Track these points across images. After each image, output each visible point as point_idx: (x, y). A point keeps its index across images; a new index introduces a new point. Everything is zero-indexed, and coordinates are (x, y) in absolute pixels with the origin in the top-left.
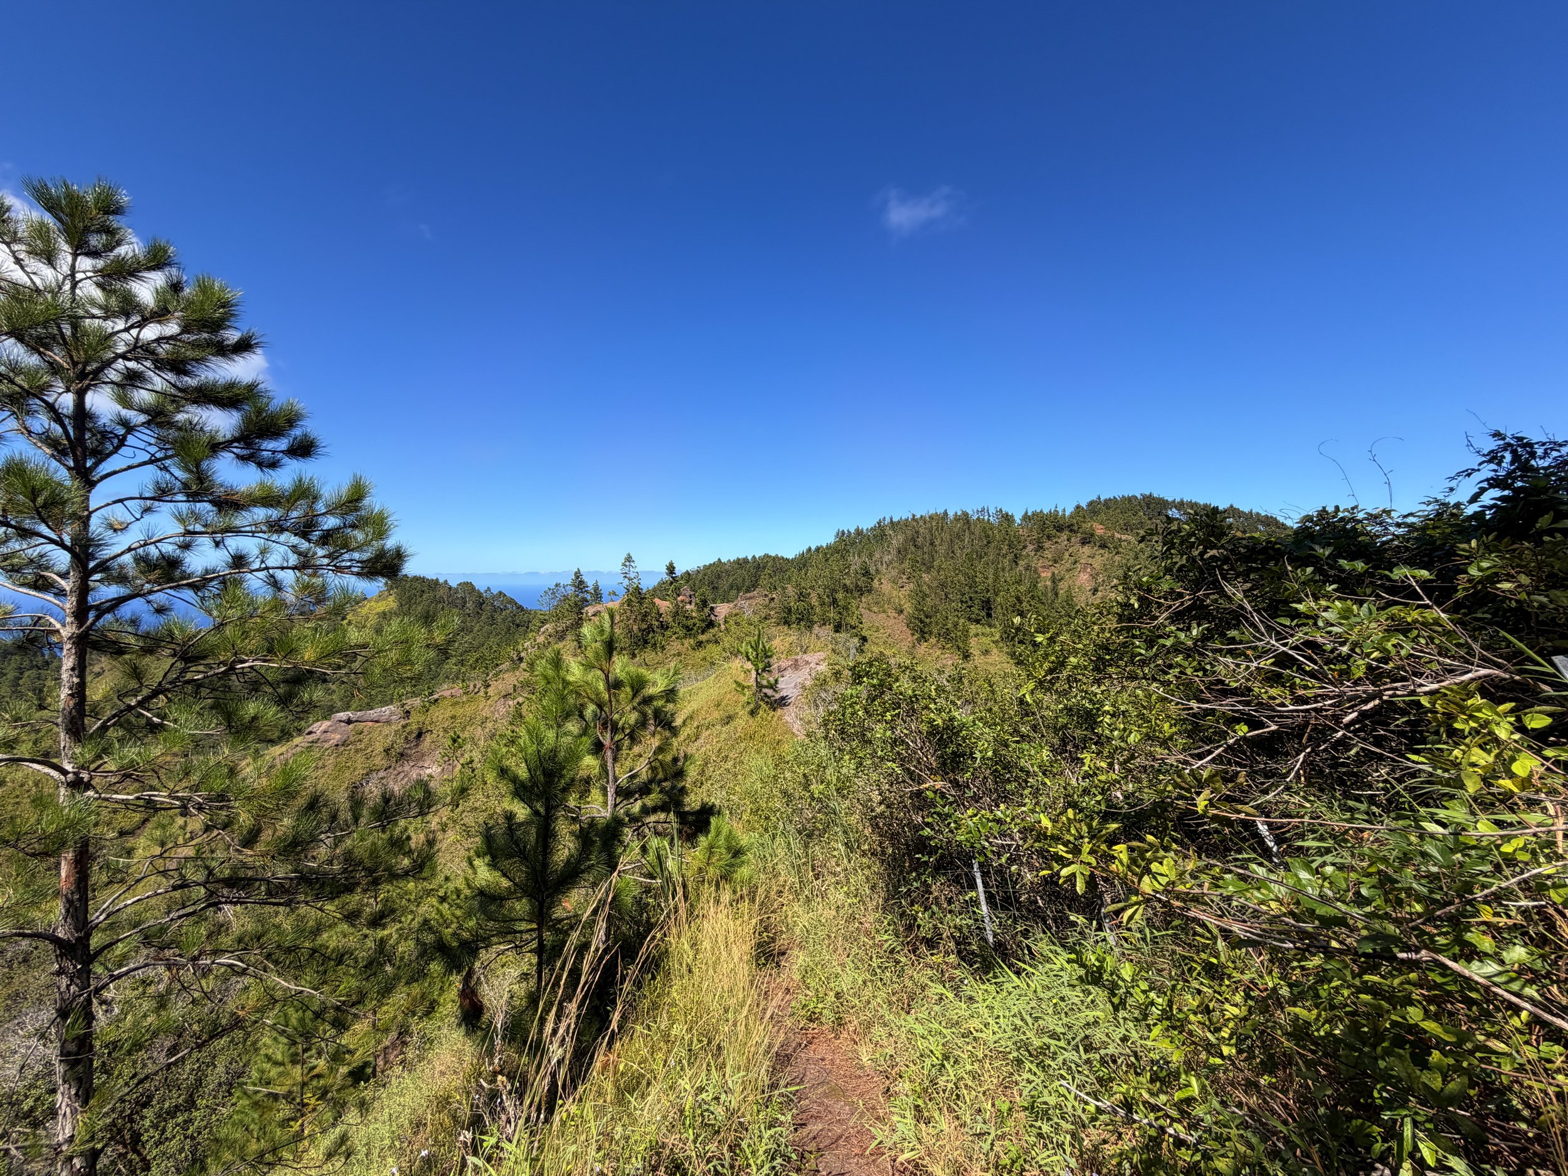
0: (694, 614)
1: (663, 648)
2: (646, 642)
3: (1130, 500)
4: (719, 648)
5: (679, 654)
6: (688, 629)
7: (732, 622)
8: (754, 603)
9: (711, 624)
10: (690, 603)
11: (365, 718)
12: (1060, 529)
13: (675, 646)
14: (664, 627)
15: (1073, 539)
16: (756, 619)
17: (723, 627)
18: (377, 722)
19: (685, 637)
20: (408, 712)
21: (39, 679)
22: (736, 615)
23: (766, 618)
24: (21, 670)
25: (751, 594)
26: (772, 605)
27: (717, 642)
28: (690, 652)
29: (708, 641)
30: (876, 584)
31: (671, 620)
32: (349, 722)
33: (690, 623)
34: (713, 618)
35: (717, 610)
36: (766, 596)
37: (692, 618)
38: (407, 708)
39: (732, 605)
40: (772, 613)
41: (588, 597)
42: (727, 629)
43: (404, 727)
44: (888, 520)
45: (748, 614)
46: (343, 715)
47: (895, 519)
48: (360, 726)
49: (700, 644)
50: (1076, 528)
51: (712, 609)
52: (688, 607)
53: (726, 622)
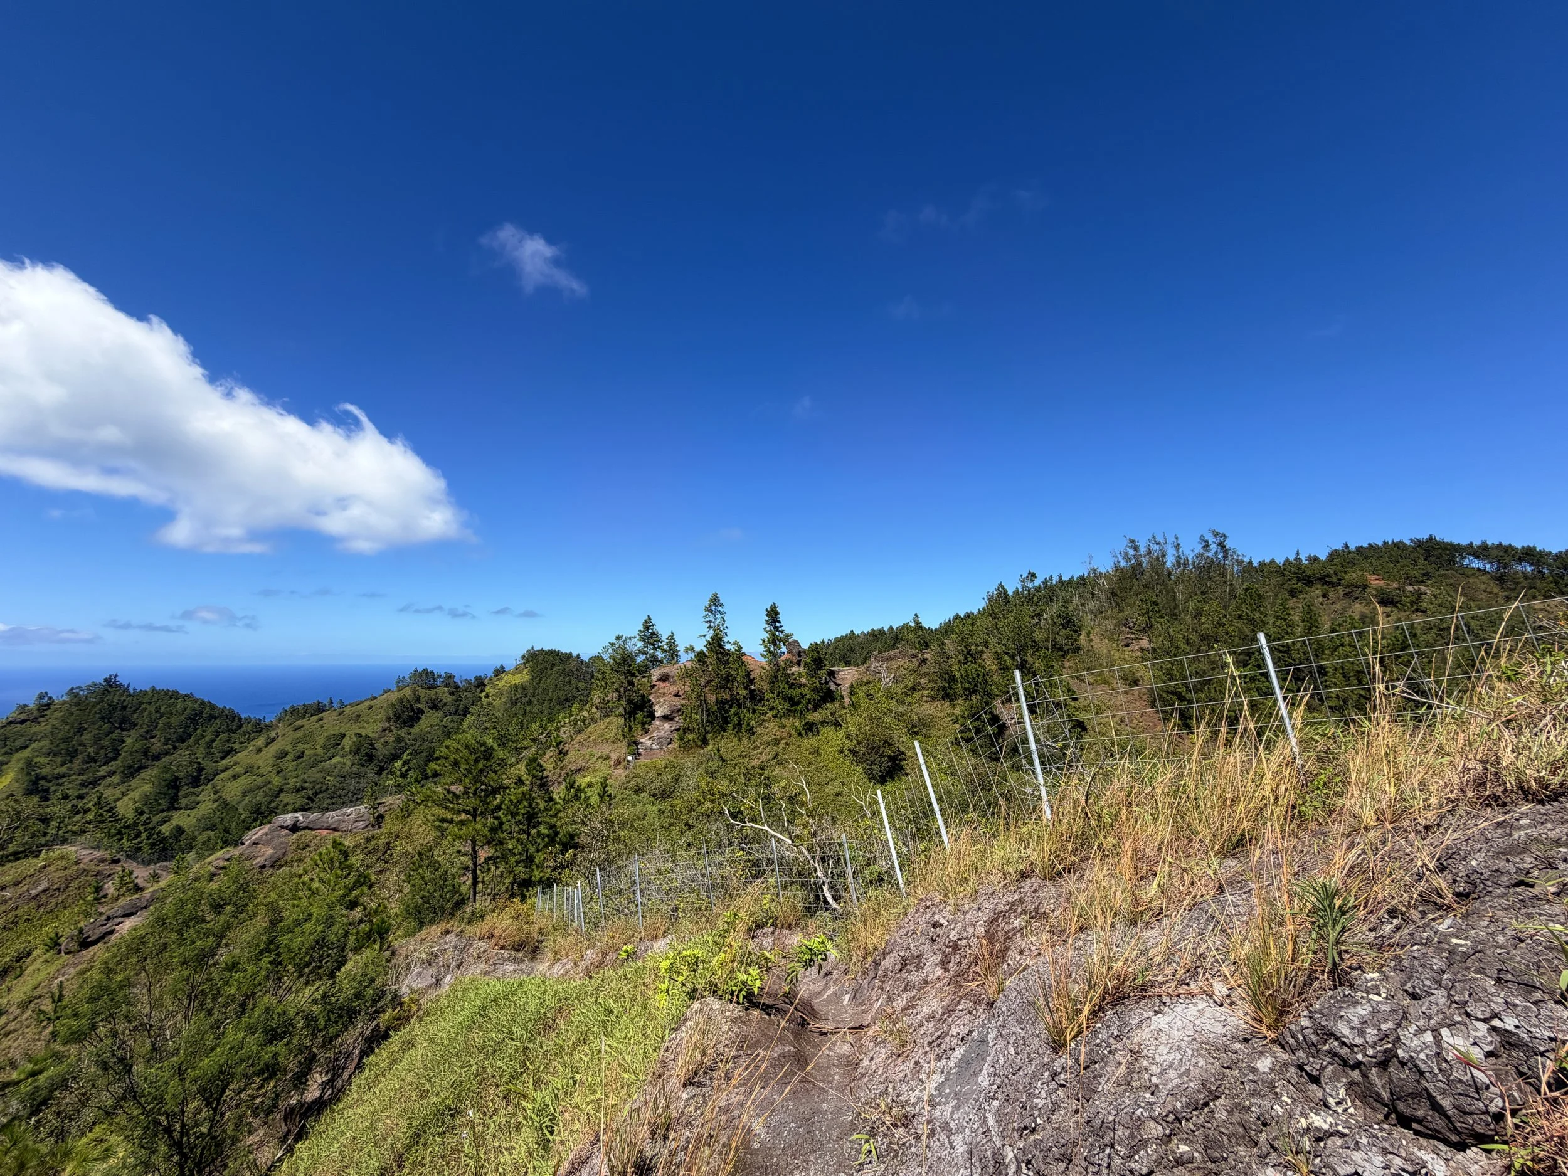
0: (803, 680)
1: (751, 732)
2: (726, 721)
3: (1399, 546)
4: (841, 734)
5: (776, 742)
6: (793, 702)
7: (861, 694)
8: (894, 664)
9: (828, 696)
10: (799, 663)
11: (319, 824)
12: (1309, 582)
13: (771, 729)
14: (755, 697)
15: (1331, 595)
16: (898, 689)
17: (847, 700)
18: (335, 830)
19: (787, 715)
20: (381, 817)
21: (228, 741)
22: (867, 683)
23: (913, 689)
24: (217, 733)
25: (891, 653)
26: (923, 669)
27: (837, 724)
28: (794, 739)
29: (823, 723)
30: (1083, 640)
31: (766, 687)
32: (294, 828)
33: (795, 693)
34: (833, 687)
35: (841, 675)
36: (914, 656)
37: (801, 685)
38: (381, 810)
39: (861, 669)
40: (923, 681)
41: (660, 655)
42: (853, 704)
43: (368, 840)
44: (1055, 580)
45: (887, 681)
46: (288, 818)
47: (1065, 578)
48: (308, 835)
49: (811, 728)
50: (1334, 580)
51: (832, 674)
52: (795, 669)
53: (852, 693)
